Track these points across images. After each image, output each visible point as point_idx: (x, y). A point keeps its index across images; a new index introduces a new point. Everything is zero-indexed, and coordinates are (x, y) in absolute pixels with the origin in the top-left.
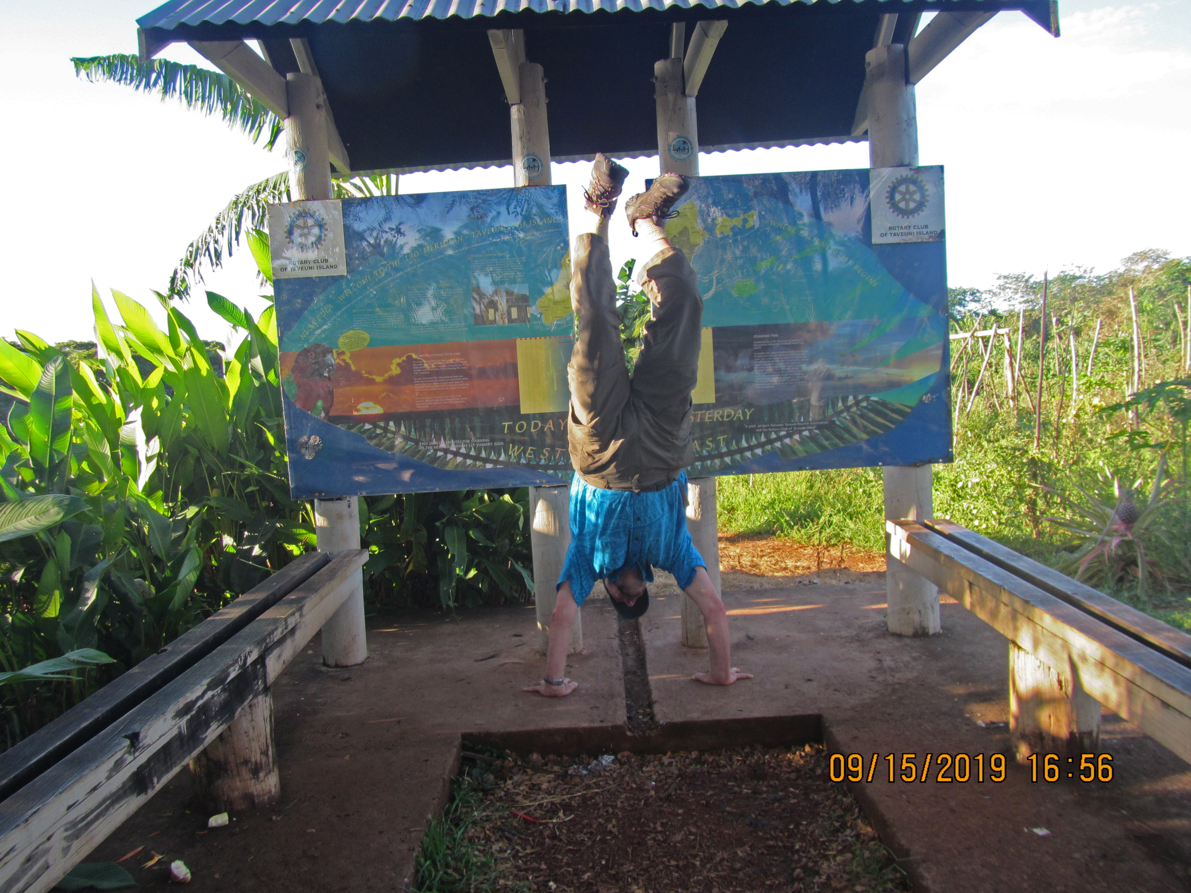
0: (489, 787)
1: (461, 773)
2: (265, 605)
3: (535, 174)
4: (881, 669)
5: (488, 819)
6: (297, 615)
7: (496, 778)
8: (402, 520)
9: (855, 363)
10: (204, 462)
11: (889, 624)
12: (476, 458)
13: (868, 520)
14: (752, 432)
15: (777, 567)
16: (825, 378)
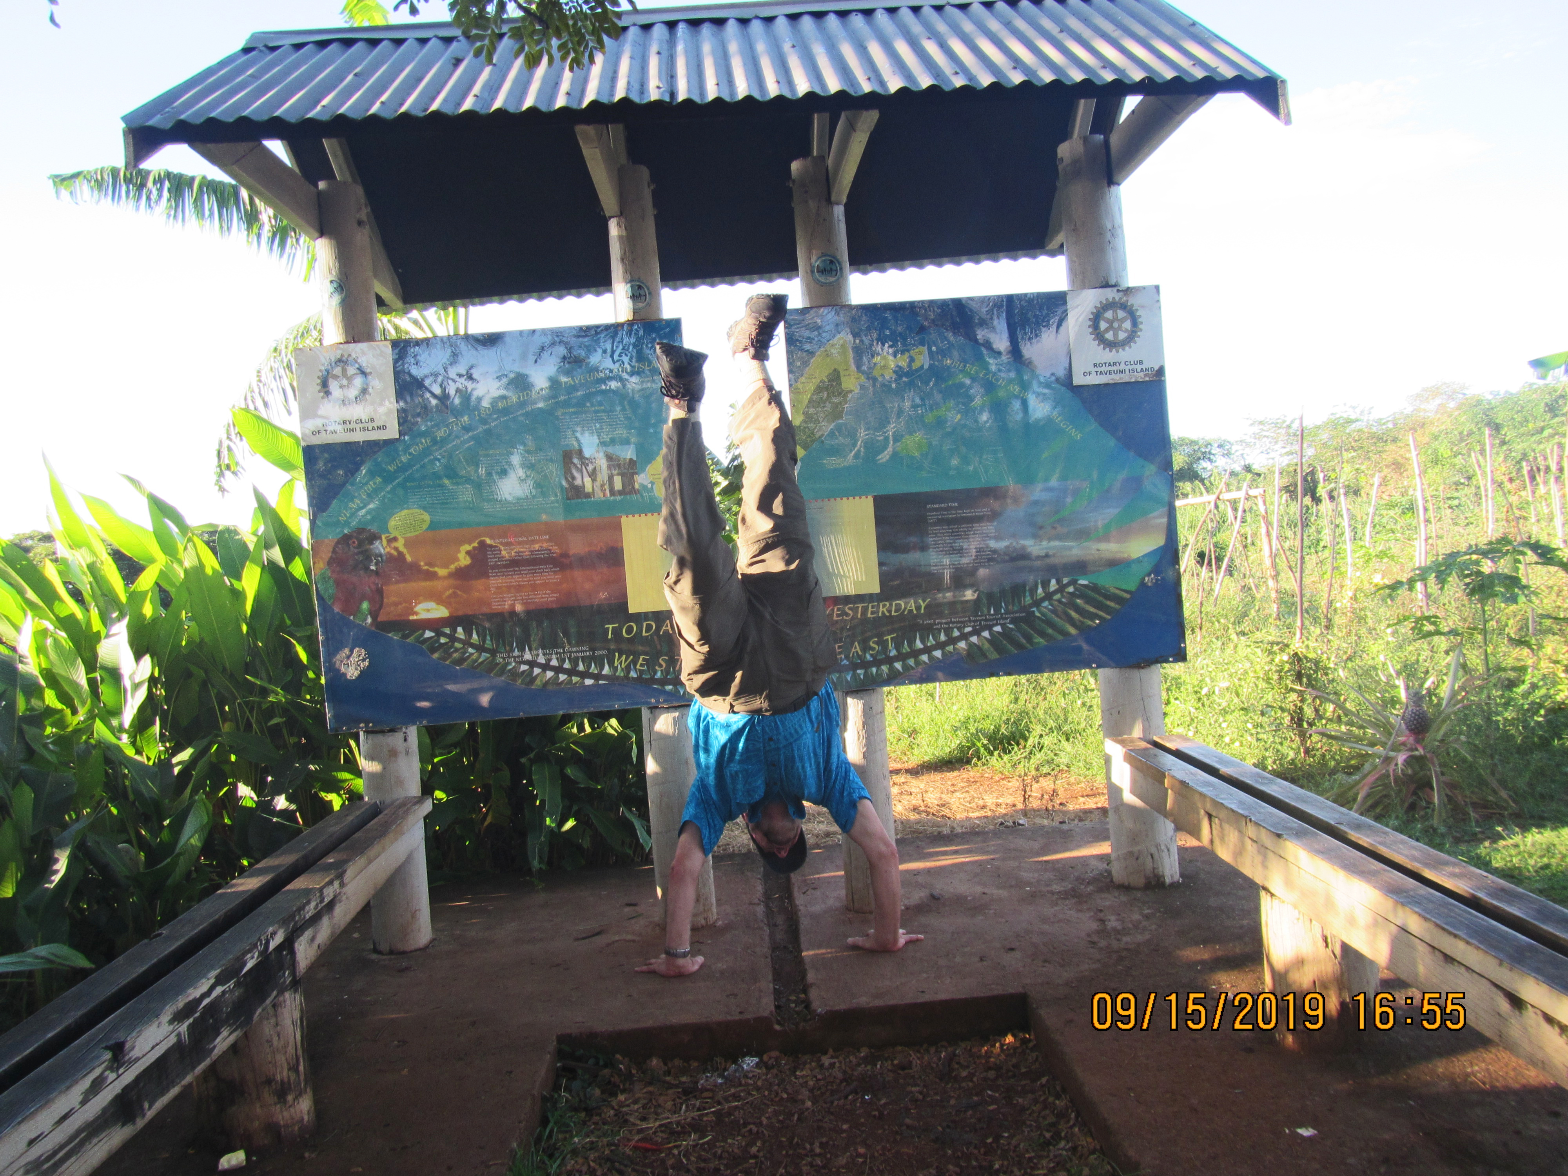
0: (594, 1104)
1: (556, 1088)
2: (294, 872)
3: (641, 305)
4: (1103, 932)
5: (593, 1146)
6: (336, 884)
7: (603, 1092)
8: (476, 756)
9: (1059, 537)
10: (213, 686)
11: (1114, 873)
12: (571, 673)
13: (1089, 741)
14: (927, 630)
15: (973, 805)
16: (1020, 557)
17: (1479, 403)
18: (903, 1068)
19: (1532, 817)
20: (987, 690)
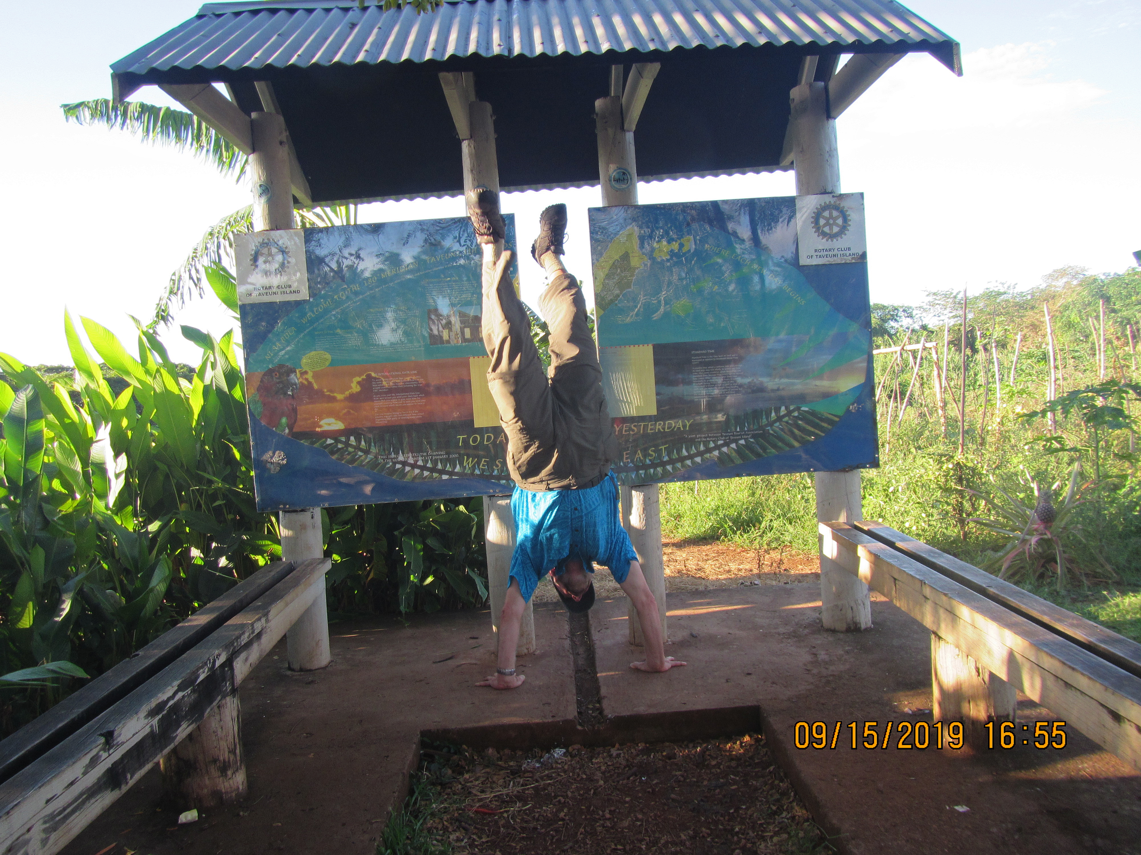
0: (447, 781)
1: (420, 768)
2: (232, 612)
4: (815, 663)
5: (446, 811)
6: (263, 620)
7: (453, 772)
8: (363, 530)
9: (788, 376)
10: (173, 477)
11: (824, 620)
12: (432, 470)
13: (806, 524)
14: (692, 442)
15: (721, 570)
16: (761, 389)
17: (1095, 280)
18: (670, 758)
19: (1129, 584)
20: (732, 487)
